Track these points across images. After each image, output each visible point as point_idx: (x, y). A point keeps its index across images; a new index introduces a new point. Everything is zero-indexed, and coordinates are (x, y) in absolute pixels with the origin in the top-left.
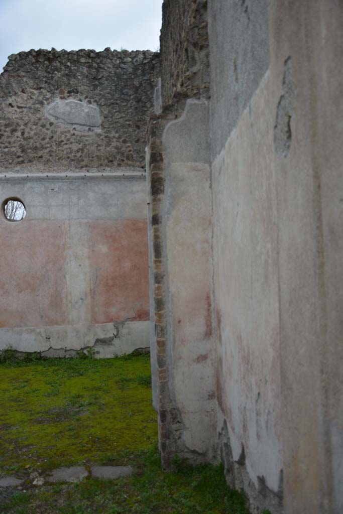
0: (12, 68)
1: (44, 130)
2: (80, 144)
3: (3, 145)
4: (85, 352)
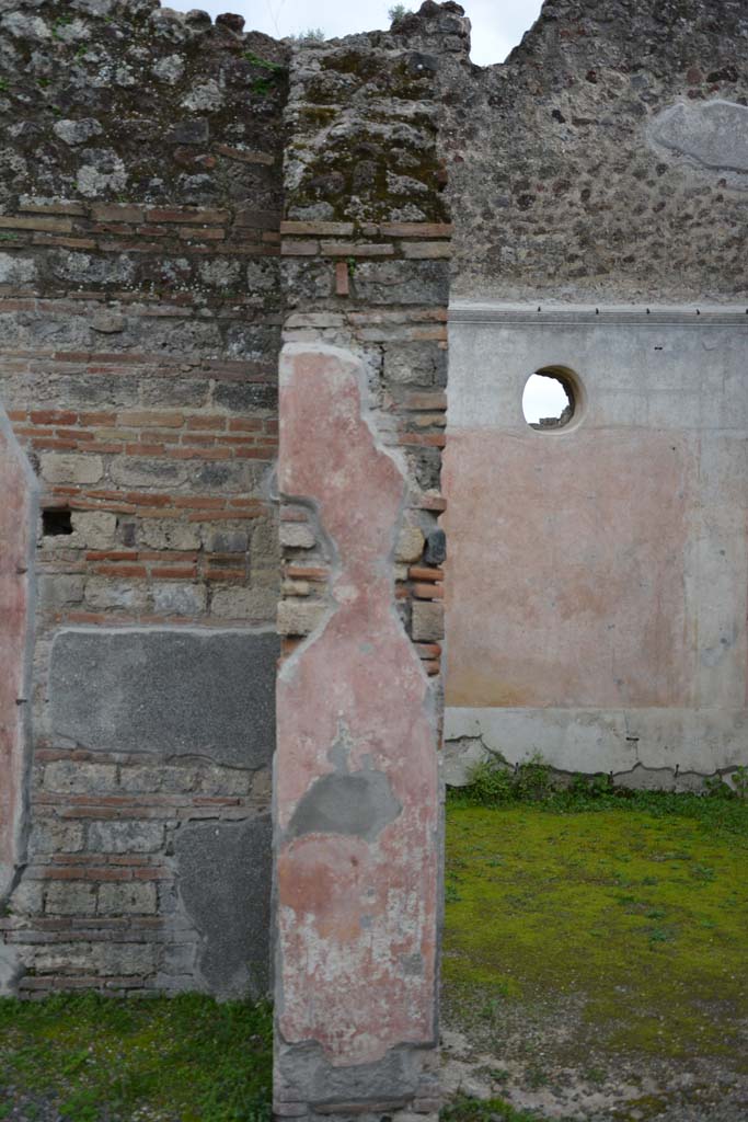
0: (568, 9)
1: (642, 185)
2: (734, 225)
3: (532, 227)
4: (727, 779)
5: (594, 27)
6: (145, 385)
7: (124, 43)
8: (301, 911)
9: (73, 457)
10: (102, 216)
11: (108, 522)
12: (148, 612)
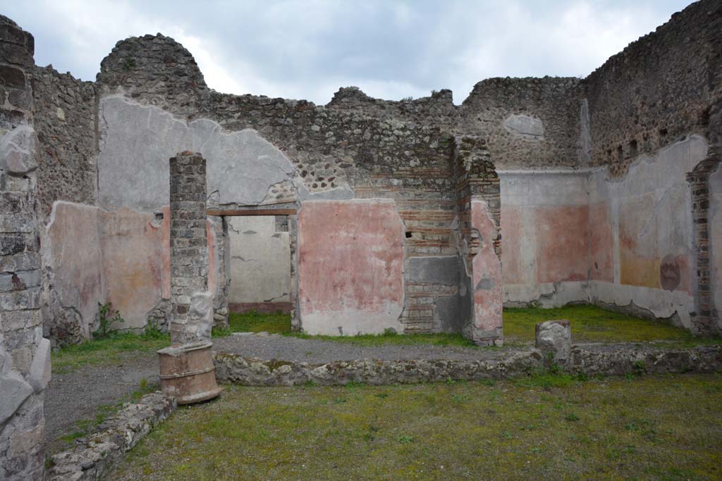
2: (528, 149)
5: (488, 96)
6: (426, 206)
7: (417, 135)
8: (478, 303)
9: (412, 221)
10: (415, 171)
11: (420, 235)
12: (428, 253)
